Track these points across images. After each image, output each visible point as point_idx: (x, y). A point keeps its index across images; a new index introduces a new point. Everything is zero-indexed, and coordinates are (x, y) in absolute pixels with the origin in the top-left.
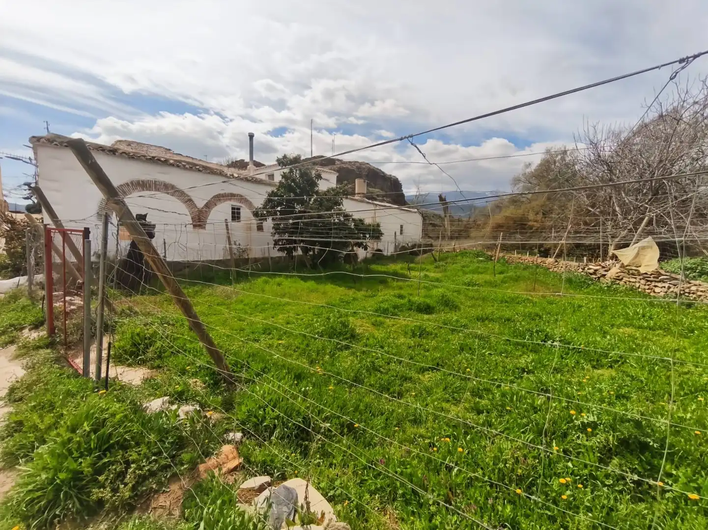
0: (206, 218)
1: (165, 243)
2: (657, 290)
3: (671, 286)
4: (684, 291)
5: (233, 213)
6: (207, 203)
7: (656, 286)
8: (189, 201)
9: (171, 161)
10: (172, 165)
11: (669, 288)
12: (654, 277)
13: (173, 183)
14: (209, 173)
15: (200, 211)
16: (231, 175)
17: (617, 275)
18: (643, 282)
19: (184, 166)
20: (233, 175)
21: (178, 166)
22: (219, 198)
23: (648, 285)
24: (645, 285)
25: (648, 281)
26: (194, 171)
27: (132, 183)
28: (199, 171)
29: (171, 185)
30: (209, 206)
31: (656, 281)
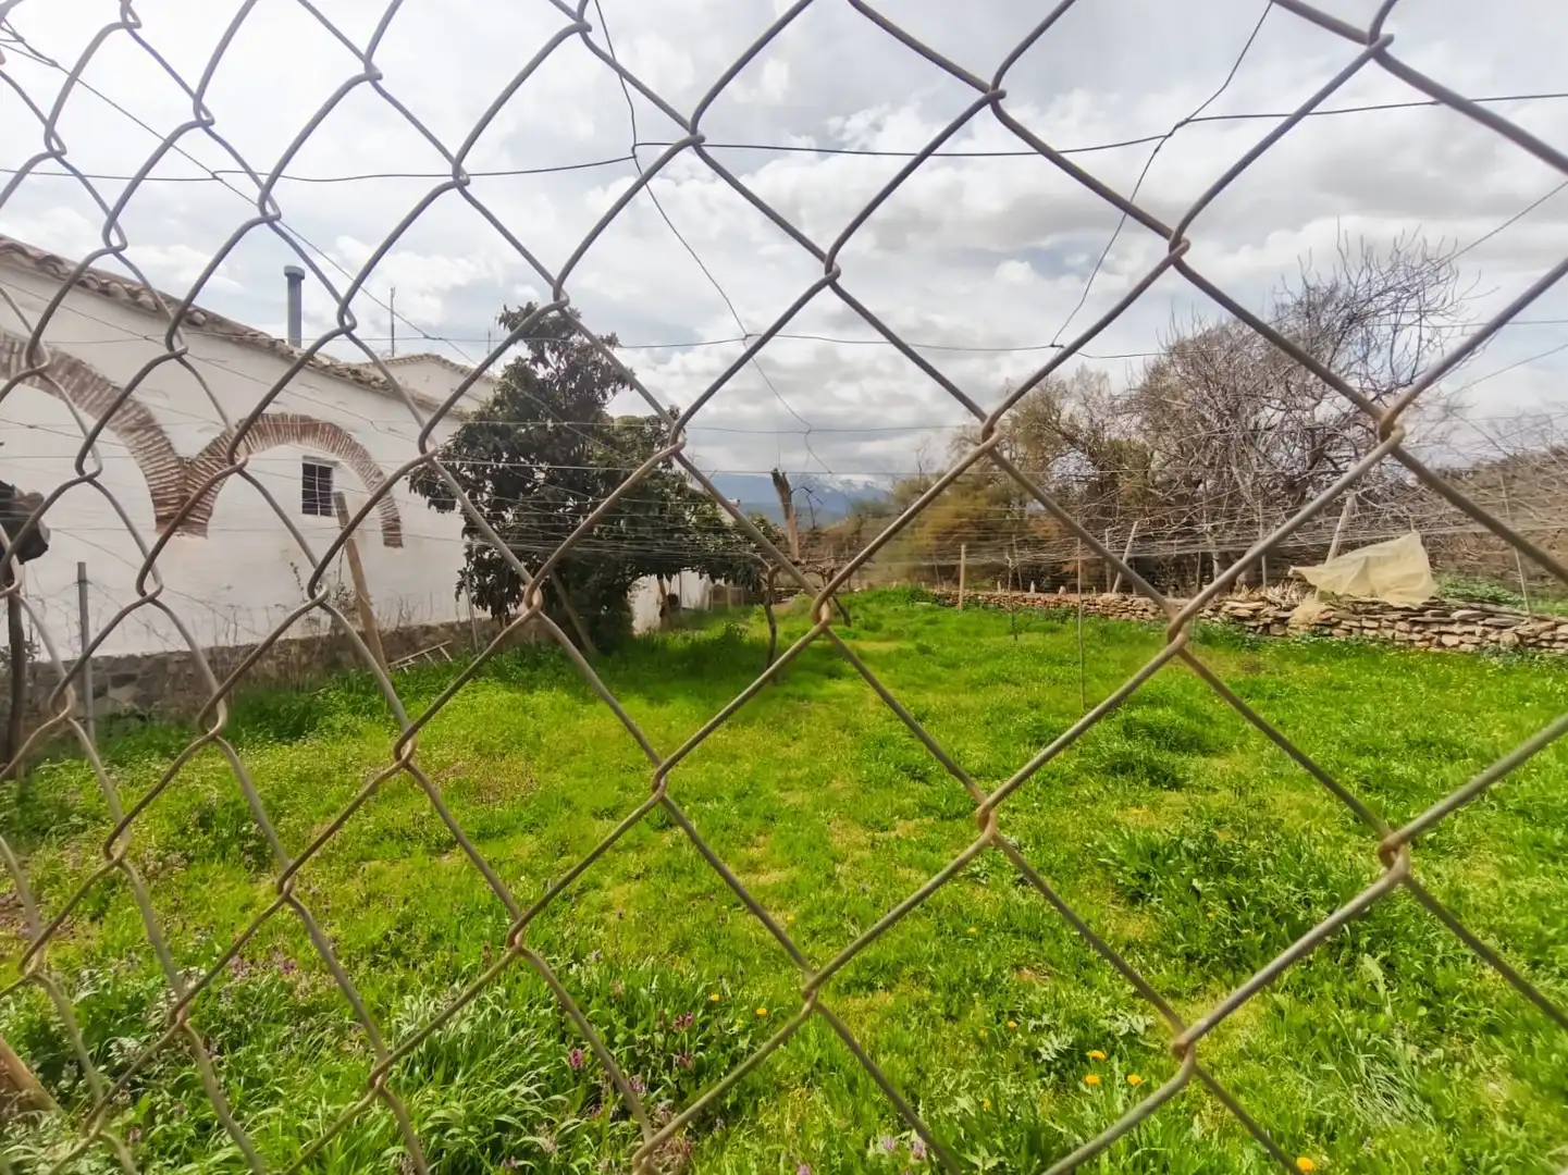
2: (1446, 639)
3: (1487, 629)
4: (1536, 637)
5: (308, 484)
6: (216, 442)
7: (1441, 633)
8: (144, 430)
11: (1485, 634)
12: (1434, 615)
15: (188, 470)
17: (1324, 616)
18: (1403, 626)
22: (260, 428)
23: (1419, 632)
24: (1410, 632)
25: (1415, 623)
30: (222, 452)
31: (1441, 623)
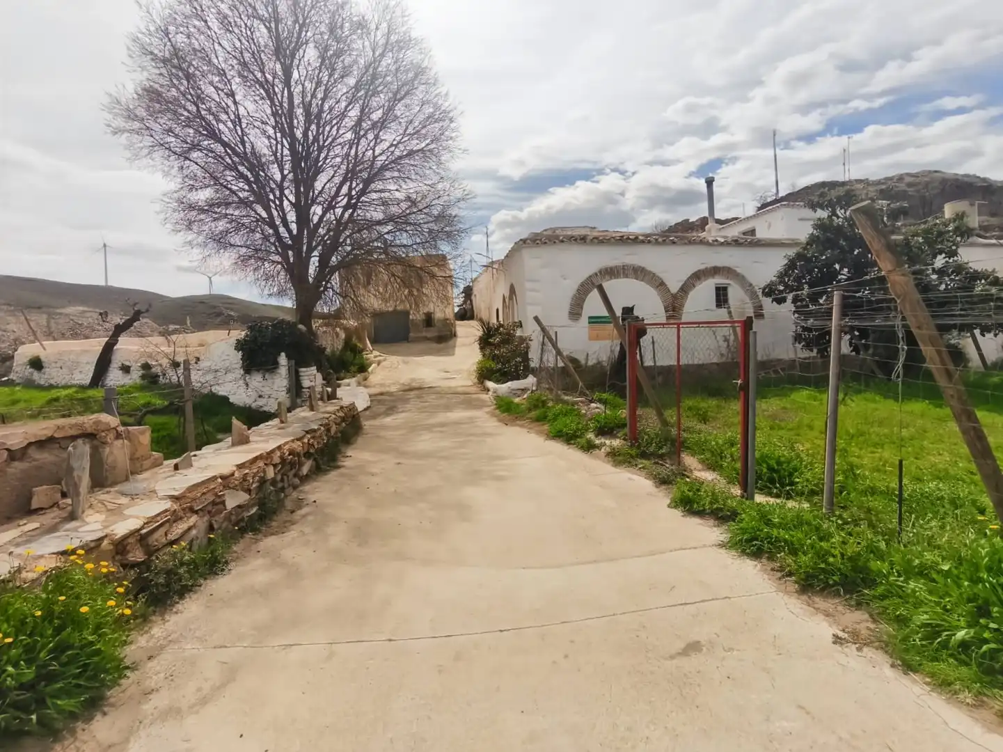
0: (682, 306)
1: (653, 342)
5: (718, 295)
6: (683, 285)
8: (660, 285)
9: (641, 238)
10: (643, 242)
13: (643, 265)
14: (686, 244)
15: (674, 296)
16: (713, 241)
19: (656, 240)
20: (717, 241)
21: (649, 242)
22: (698, 276)
26: (667, 244)
27: (600, 272)
28: (674, 243)
29: (640, 267)
30: (686, 289)
